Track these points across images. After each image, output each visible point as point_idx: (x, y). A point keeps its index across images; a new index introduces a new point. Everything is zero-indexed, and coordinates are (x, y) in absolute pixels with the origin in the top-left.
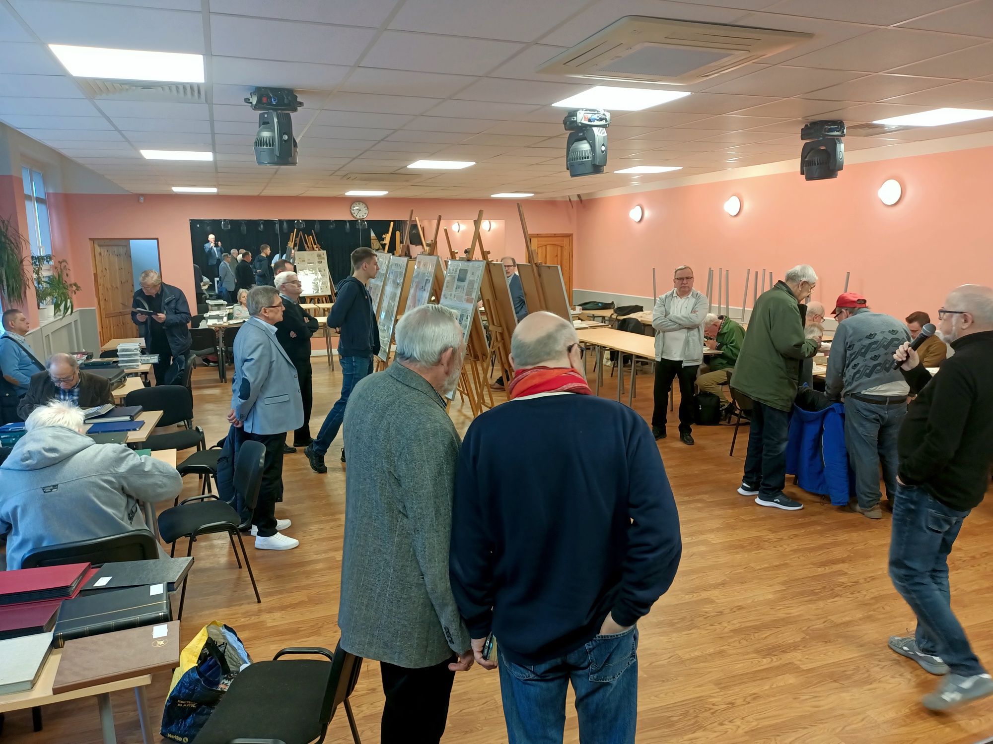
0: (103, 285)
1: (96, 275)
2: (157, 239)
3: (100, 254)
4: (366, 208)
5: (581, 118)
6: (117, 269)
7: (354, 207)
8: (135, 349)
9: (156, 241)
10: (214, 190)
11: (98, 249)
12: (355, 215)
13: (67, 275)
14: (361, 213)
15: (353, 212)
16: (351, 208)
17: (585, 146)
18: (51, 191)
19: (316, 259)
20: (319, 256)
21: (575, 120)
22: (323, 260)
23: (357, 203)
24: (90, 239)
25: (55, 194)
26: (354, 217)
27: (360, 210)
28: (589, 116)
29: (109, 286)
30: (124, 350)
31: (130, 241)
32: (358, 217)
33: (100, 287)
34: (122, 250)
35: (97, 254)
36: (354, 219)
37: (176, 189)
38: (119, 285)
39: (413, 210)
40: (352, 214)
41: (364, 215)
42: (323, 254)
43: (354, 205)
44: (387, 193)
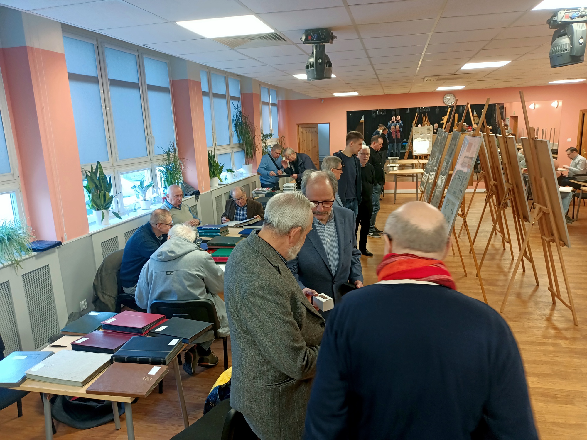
0: (302, 149)
1: (299, 144)
2: (329, 123)
3: (302, 132)
4: (454, 98)
5: (561, 17)
6: (310, 140)
7: (446, 97)
9: (329, 124)
10: (356, 94)
11: (301, 130)
12: (446, 103)
13: (284, 144)
14: (450, 101)
15: (445, 101)
16: (443, 98)
17: (565, 41)
18: (280, 99)
19: (426, 131)
20: (428, 129)
21: (556, 19)
23: (448, 95)
24: (297, 124)
25: (282, 101)
26: (445, 104)
27: (449, 99)
28: (570, 14)
29: (306, 150)
30: (286, 187)
31: (318, 125)
32: (448, 104)
34: (313, 130)
35: (300, 132)
37: (336, 95)
38: (310, 149)
40: (444, 102)
41: (450, 103)
43: (446, 96)
44: (464, 87)
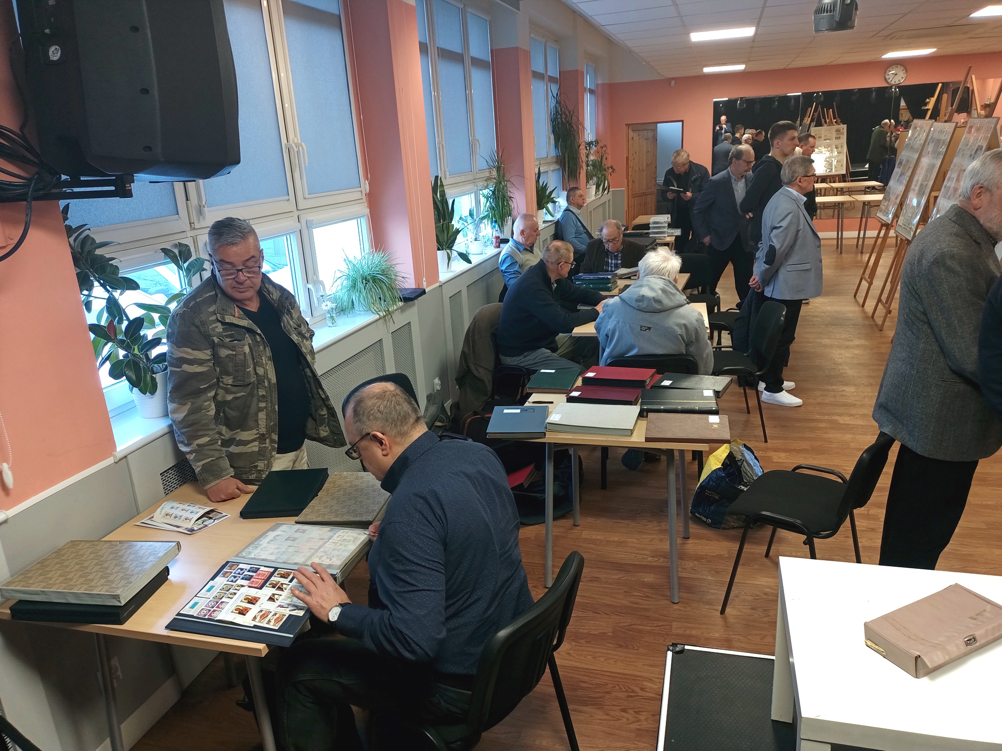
0: (633, 168)
1: (627, 158)
2: (682, 121)
3: (633, 138)
4: (904, 72)
6: (645, 152)
7: (890, 71)
8: (664, 222)
9: (681, 123)
10: (741, 67)
11: (631, 134)
12: (889, 81)
13: (606, 158)
14: (897, 78)
15: (887, 77)
16: (885, 73)
18: (599, 82)
20: (838, 131)
22: (841, 136)
23: (894, 66)
24: (626, 125)
25: (603, 84)
26: (888, 83)
27: (896, 74)
29: (637, 169)
30: (655, 223)
31: (658, 124)
32: (893, 82)
33: (629, 169)
34: (650, 134)
35: (630, 139)
36: (886, 85)
37: (707, 70)
38: (644, 167)
39: (971, 67)
40: (886, 80)
41: (901, 79)
42: (843, 129)
43: (890, 69)
44: (935, 50)
